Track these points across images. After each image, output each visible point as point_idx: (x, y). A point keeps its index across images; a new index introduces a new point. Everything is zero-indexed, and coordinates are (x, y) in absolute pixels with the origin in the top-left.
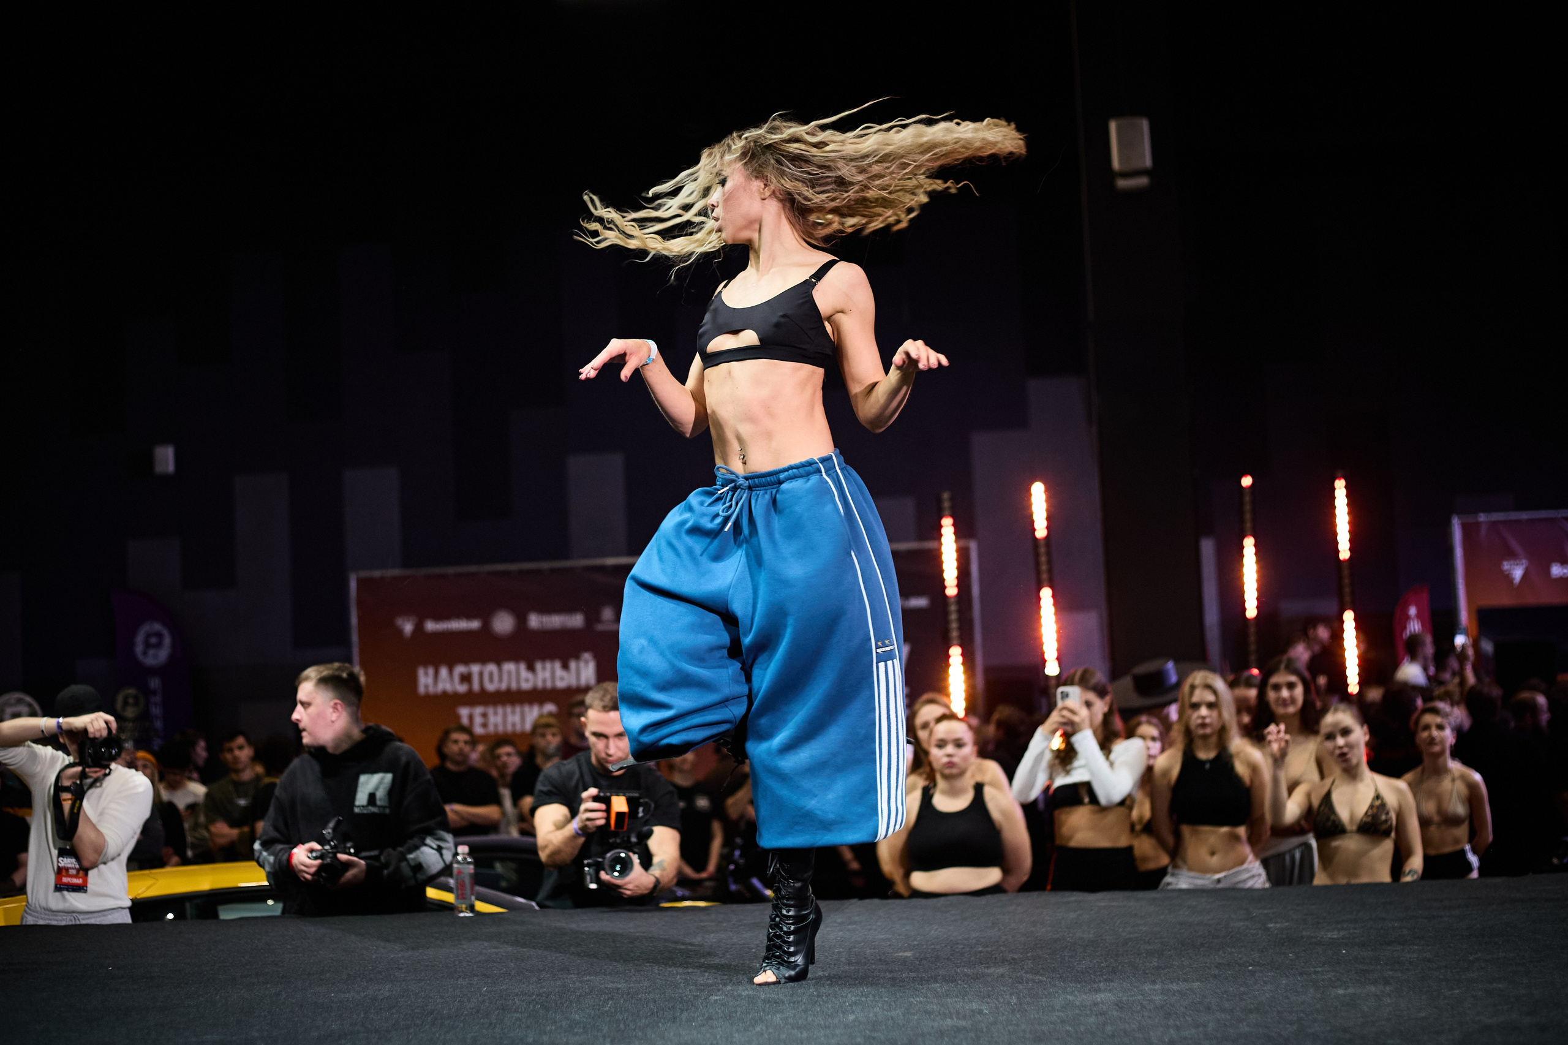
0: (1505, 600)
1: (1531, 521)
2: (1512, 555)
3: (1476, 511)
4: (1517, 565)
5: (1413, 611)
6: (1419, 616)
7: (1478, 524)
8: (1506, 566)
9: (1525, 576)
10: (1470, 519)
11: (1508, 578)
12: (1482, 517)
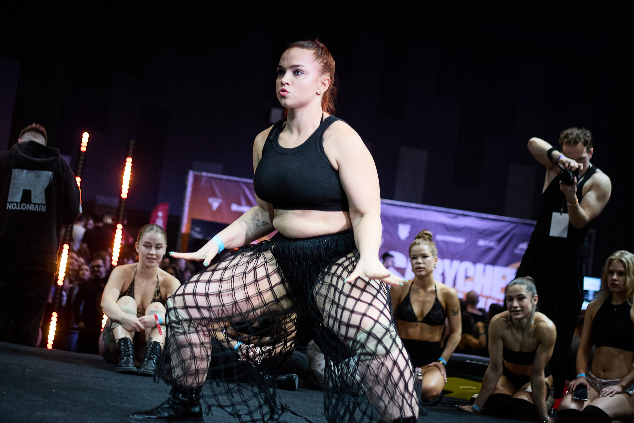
0: (207, 217)
1: (227, 180)
2: (214, 195)
3: (201, 171)
4: (216, 201)
5: (160, 214)
6: (163, 218)
7: (201, 177)
8: (211, 200)
9: (219, 208)
10: (198, 173)
11: (210, 206)
12: (204, 174)
